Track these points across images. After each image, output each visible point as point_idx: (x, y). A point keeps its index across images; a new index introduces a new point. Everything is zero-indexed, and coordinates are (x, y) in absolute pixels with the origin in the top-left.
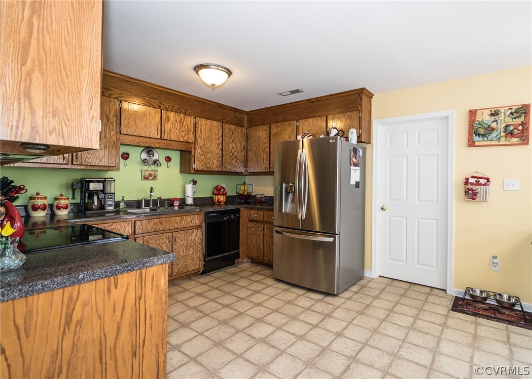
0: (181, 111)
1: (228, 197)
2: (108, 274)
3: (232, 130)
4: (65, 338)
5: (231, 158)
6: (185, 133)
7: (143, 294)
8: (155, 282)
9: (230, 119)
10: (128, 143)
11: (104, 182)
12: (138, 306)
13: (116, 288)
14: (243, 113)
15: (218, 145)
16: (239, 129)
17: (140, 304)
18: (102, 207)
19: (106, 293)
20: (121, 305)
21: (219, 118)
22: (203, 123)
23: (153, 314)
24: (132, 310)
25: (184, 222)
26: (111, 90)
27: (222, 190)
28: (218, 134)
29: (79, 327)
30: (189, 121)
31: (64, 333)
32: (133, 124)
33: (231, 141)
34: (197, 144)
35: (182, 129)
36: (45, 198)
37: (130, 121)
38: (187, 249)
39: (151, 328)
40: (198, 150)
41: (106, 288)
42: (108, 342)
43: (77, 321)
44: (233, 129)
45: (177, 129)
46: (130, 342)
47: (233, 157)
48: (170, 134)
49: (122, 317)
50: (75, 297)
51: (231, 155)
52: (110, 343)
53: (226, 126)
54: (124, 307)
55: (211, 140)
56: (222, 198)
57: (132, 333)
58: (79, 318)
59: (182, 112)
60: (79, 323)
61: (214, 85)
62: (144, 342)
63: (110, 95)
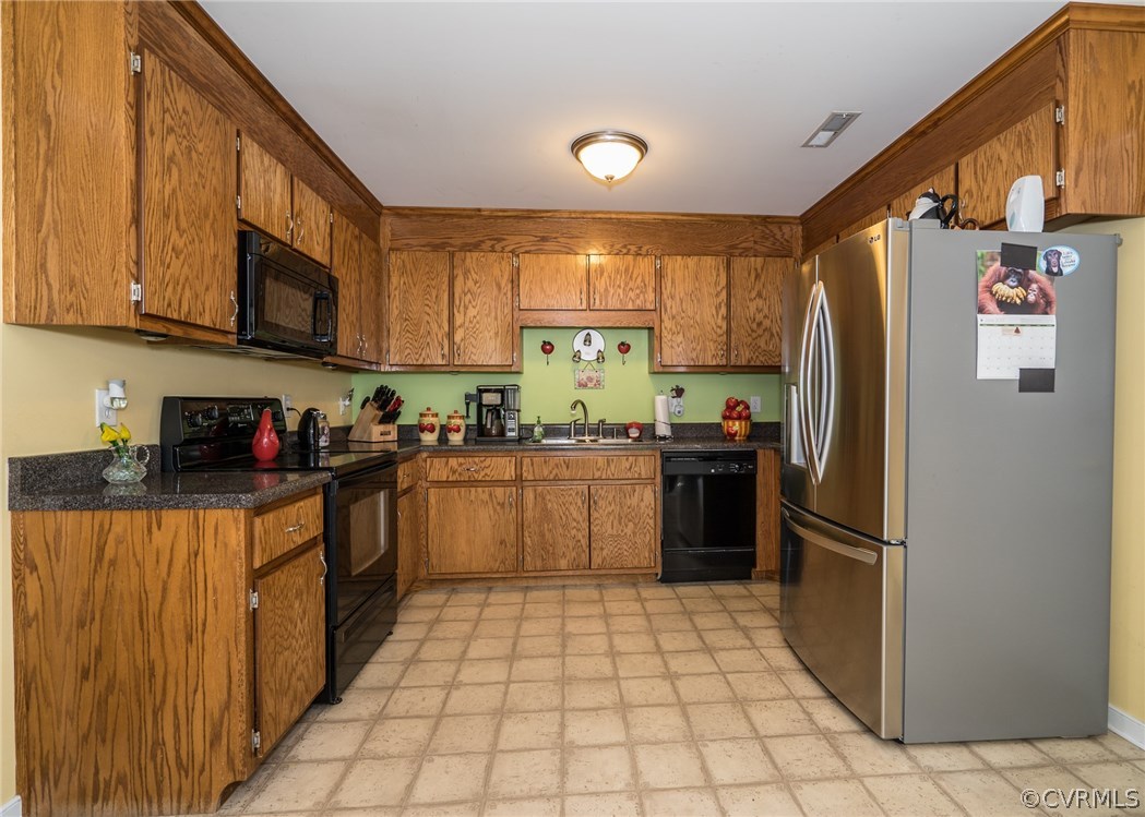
0: (629, 250)
1: (755, 426)
2: (141, 504)
3: (756, 269)
4: (96, 577)
5: (754, 335)
6: (638, 291)
7: (201, 549)
8: (220, 537)
9: (751, 245)
10: (532, 325)
11: (502, 391)
12: (193, 566)
13: (159, 528)
14: (788, 223)
15: (718, 308)
16: (777, 265)
17: (195, 563)
18: (502, 432)
19: (146, 533)
20: (168, 556)
21: (720, 248)
22: (677, 266)
23: (219, 588)
24: (184, 568)
25: (613, 468)
26: (504, 240)
27: (739, 409)
28: (717, 284)
29: (112, 568)
30: (645, 266)
31: (95, 571)
32: (538, 290)
33: (754, 294)
34: (666, 310)
35: (631, 285)
36: (437, 415)
37: (533, 287)
38: (620, 523)
39: (216, 609)
40: (667, 323)
41: (145, 525)
42: (150, 603)
43: (111, 560)
44: (759, 267)
45: (619, 286)
46: (183, 617)
47: (760, 332)
48: (606, 297)
49: (169, 576)
50: (107, 527)
51: (754, 326)
52: (153, 607)
53: (739, 264)
54: (171, 560)
55: (698, 300)
56: (736, 426)
57: (184, 604)
58: (112, 557)
59: (632, 252)
60: (113, 563)
61: (612, 179)
62: (204, 625)
63: (503, 248)
